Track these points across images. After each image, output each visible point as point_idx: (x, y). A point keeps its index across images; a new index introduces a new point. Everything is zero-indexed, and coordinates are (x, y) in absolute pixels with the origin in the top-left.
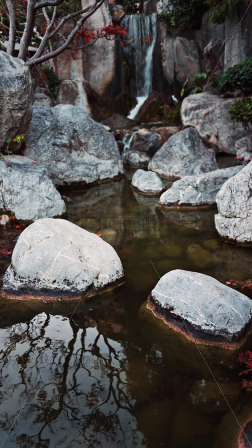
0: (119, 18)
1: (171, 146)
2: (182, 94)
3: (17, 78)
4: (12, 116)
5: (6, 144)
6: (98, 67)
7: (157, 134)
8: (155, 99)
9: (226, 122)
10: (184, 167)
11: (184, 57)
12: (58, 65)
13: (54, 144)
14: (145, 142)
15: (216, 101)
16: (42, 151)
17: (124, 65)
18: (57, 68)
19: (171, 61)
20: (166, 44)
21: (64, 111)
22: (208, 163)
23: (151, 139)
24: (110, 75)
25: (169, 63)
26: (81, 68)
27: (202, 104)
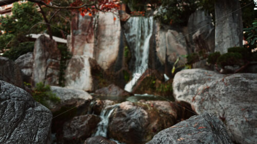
0: (126, 20)
2: (173, 72)
6: (106, 50)
7: (142, 110)
8: (148, 75)
11: (174, 44)
12: (75, 46)
15: (215, 76)
17: (126, 49)
20: (159, 36)
23: (133, 117)
24: (114, 56)
25: (162, 49)
26: (93, 50)
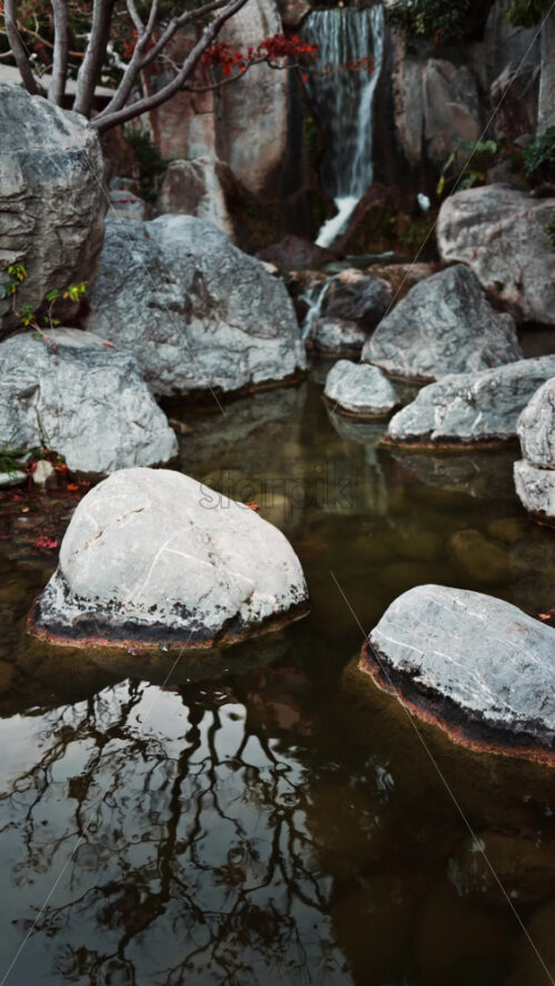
0: (299, 19)
1: (414, 308)
2: (439, 191)
3: (72, 156)
4: (61, 242)
5: (46, 303)
6: (251, 131)
7: (382, 280)
8: (377, 202)
9: (540, 253)
10: (444, 354)
11: (445, 104)
12: (160, 127)
13: (152, 305)
14: (354, 298)
15: (519, 205)
16: (125, 320)
17: (309, 126)
18: (157, 134)
19: (415, 115)
20: (404, 76)
21: (174, 229)
22: (500, 345)
23: (368, 292)
24: (276, 148)
25: (412, 120)
26: (213, 134)
27: (485, 211)
